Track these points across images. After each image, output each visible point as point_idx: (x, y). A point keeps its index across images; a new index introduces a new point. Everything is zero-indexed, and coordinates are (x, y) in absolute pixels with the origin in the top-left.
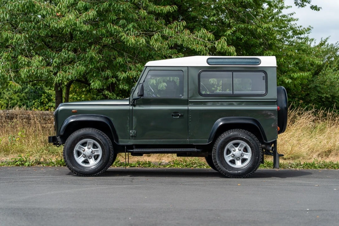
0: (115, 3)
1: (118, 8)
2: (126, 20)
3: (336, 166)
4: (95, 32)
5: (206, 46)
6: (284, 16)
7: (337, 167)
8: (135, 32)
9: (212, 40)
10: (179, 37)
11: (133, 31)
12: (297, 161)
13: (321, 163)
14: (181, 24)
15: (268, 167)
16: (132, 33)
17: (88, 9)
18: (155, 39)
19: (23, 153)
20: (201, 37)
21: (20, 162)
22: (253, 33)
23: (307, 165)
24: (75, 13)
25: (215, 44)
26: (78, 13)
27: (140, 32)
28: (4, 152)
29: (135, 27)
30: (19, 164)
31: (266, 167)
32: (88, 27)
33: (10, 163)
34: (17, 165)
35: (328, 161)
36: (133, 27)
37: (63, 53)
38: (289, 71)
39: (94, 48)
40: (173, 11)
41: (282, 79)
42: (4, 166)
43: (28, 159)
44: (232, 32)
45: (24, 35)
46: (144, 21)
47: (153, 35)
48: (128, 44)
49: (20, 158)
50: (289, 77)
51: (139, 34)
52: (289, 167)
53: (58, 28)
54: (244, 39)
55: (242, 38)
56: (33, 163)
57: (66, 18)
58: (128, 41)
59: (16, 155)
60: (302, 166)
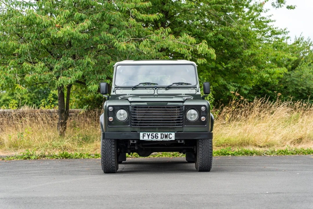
1: (110, 18)
2: (118, 28)
3: (306, 152)
5: (189, 49)
6: (263, 18)
8: (126, 38)
9: (194, 44)
10: (165, 42)
11: (124, 38)
12: (272, 149)
13: (293, 149)
14: (166, 31)
15: (246, 154)
17: (83, 19)
18: (143, 44)
19: (30, 148)
20: (184, 41)
21: (28, 156)
23: (280, 152)
24: (72, 23)
25: (196, 47)
26: (75, 23)
27: (130, 38)
28: (14, 147)
29: (125, 34)
30: (26, 157)
32: (84, 36)
33: (19, 157)
34: (25, 159)
35: (299, 147)
36: (123, 34)
37: (64, 59)
38: (267, 67)
39: (91, 53)
40: (159, 18)
41: (260, 75)
42: (13, 159)
43: (35, 152)
44: (214, 34)
45: (29, 45)
46: (133, 28)
47: (142, 41)
48: (120, 50)
49: (28, 152)
50: (266, 72)
51: (129, 40)
52: (265, 154)
53: (57, 37)
54: (225, 41)
55: (223, 39)
56: (38, 157)
57: (64, 29)
58: (119, 47)
59: (24, 150)
60: (276, 153)
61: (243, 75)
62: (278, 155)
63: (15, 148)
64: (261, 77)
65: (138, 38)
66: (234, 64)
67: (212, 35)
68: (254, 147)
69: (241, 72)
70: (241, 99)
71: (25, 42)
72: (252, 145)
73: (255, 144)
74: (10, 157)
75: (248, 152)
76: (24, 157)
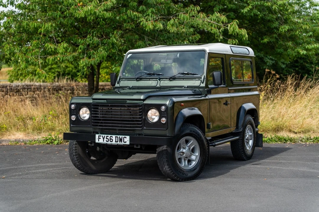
2: (145, 6)
4: (118, 18)
5: (219, 29)
8: (154, 17)
9: (226, 23)
10: (194, 21)
11: (151, 16)
12: (307, 135)
14: (195, 9)
15: (280, 141)
16: (151, 18)
18: (171, 24)
19: (54, 131)
20: (214, 20)
22: (269, 9)
23: (317, 139)
24: (96, 2)
25: (227, 26)
26: (98, 2)
27: (158, 17)
29: (153, 12)
30: (49, 142)
32: (109, 15)
33: (42, 142)
34: (48, 144)
36: (151, 12)
37: (88, 39)
38: (304, 43)
39: (117, 33)
41: (297, 51)
42: (36, 144)
43: (58, 137)
44: (249, 9)
46: (162, 6)
47: (170, 19)
49: (50, 137)
50: (303, 49)
51: (157, 19)
52: (300, 142)
53: (79, 17)
54: (261, 15)
55: (258, 14)
56: (62, 141)
57: (85, 9)
58: (146, 26)
59: (47, 134)
60: (312, 140)
61: (279, 50)
62: (314, 143)
63: (38, 131)
64: (298, 53)
65: (167, 16)
66: (269, 40)
67: (247, 11)
68: (288, 133)
69: (277, 48)
70: (277, 77)
72: (286, 131)
73: (290, 129)
74: (32, 141)
75: (281, 139)
76: (47, 142)
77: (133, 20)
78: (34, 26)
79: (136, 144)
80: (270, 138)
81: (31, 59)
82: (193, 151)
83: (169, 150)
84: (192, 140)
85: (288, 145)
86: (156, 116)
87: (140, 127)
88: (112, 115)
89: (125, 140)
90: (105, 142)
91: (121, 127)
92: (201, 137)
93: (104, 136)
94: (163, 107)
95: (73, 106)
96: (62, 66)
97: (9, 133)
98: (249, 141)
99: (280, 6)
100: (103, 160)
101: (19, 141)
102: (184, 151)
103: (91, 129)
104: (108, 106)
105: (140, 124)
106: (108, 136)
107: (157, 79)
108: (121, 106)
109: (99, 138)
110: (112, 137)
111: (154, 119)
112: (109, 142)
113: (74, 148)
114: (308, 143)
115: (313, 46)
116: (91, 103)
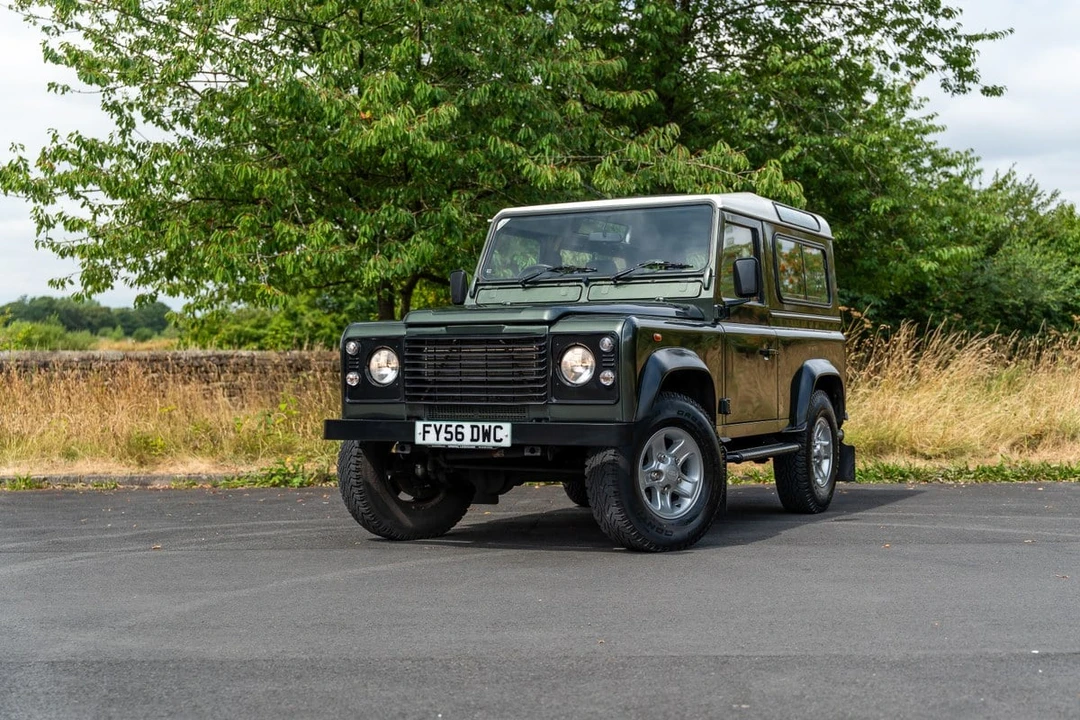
0: (505, 88)
1: (513, 99)
2: (533, 129)
3: (1057, 473)
4: (460, 161)
5: (728, 185)
6: (912, 123)
7: (1061, 474)
8: (556, 155)
9: (745, 170)
10: (663, 164)
11: (550, 154)
12: (959, 463)
13: (1020, 466)
14: (668, 132)
15: (888, 478)
16: (550, 158)
17: (439, 101)
18: (604, 169)
19: (292, 453)
20: (716, 162)
21: (281, 478)
22: (843, 158)
23: (984, 472)
24: (407, 112)
25: (751, 178)
26: (413, 112)
27: (567, 156)
28: (246, 453)
29: (555, 144)
30: (277, 482)
31: (880, 478)
32: (441, 148)
33: (258, 480)
34: (274, 485)
35: (1036, 459)
36: (549, 144)
37: (384, 213)
38: (930, 244)
39: (459, 198)
40: (648, 103)
41: (914, 263)
42: (242, 486)
43: (301, 467)
47: (600, 162)
48: (539, 185)
49: (282, 466)
50: (930, 258)
51: (565, 160)
52: (941, 479)
53: (364, 148)
56: (311, 480)
57: (381, 124)
58: (537, 178)
59: (274, 459)
60: (972, 476)
61: (867, 264)
62: (976, 482)
63: (249, 454)
64: (917, 270)
65: (588, 157)
68: (907, 458)
69: (862, 258)
70: (866, 326)
71: (283, 163)
72: (902, 451)
73: (912, 448)
74: (233, 478)
75: (892, 471)
76: (271, 481)
77: (501, 166)
78: (247, 174)
79: (529, 445)
80: (863, 469)
81: (239, 261)
82: (685, 469)
83: (622, 462)
84: (681, 438)
85: (911, 484)
86: (587, 367)
87: (540, 399)
88: (461, 366)
89: (500, 434)
90: (442, 441)
91: (487, 399)
92: (706, 431)
93: (438, 424)
94: (607, 341)
95: (352, 346)
96: (307, 325)
97: (170, 458)
98: (821, 461)
99: (872, 145)
100: (432, 503)
101: (198, 478)
102: (662, 467)
103: (400, 410)
104: (450, 342)
105: (540, 390)
106: (451, 426)
107: (580, 281)
108: (488, 342)
109: (425, 432)
110: (462, 427)
111: (578, 375)
112: (454, 443)
113: (353, 467)
114: (961, 482)
115: (953, 251)
116: (402, 337)
